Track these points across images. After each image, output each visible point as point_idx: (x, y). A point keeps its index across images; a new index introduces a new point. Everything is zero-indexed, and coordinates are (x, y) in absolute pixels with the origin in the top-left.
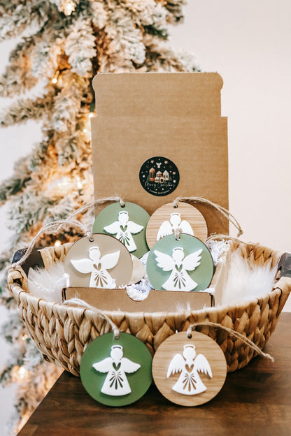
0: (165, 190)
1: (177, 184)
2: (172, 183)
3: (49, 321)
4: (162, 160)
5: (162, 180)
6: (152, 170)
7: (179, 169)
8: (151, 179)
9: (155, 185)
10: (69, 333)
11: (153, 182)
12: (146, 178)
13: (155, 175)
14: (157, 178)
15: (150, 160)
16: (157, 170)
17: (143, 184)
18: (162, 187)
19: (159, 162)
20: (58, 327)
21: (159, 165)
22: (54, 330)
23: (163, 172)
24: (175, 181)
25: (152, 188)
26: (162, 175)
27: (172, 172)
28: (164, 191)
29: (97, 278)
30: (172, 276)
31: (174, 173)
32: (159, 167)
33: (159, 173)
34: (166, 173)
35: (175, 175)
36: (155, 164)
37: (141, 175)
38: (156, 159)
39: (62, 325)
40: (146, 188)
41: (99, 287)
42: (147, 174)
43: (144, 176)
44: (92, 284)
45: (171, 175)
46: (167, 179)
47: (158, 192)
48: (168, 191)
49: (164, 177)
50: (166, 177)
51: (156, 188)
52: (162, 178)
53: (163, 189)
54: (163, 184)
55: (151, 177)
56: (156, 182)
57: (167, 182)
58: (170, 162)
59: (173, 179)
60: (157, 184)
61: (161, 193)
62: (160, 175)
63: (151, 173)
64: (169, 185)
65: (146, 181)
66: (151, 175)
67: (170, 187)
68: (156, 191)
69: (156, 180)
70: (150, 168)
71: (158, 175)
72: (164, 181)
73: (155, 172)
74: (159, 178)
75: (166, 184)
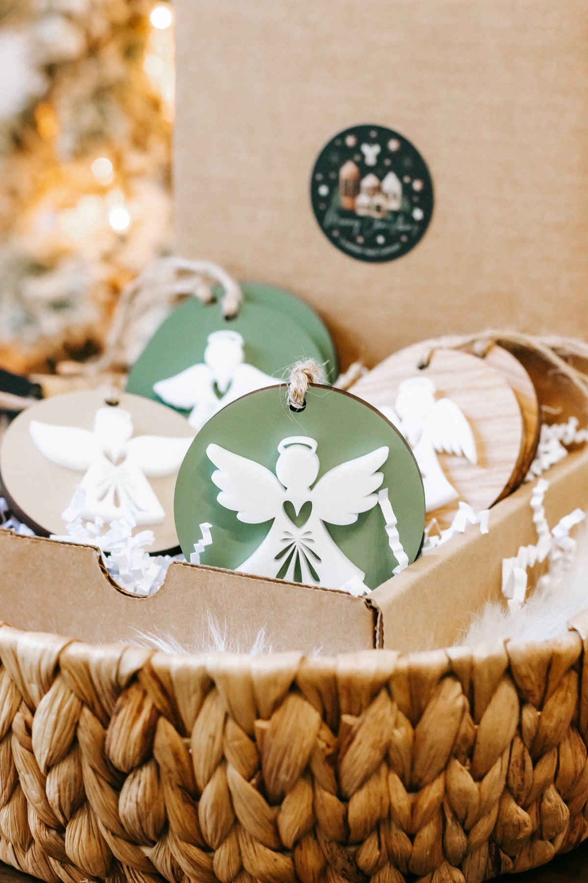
0: (389, 242)
1: (424, 224)
5: (378, 208)
6: (348, 170)
7: (435, 169)
8: (345, 202)
9: (356, 224)
11: (350, 214)
14: (363, 200)
15: (342, 136)
16: (364, 170)
18: (380, 232)
19: (371, 142)
21: (371, 152)
23: (381, 178)
24: (418, 214)
25: (347, 233)
27: (413, 178)
28: (383, 246)
31: (417, 185)
32: (371, 160)
33: (370, 181)
34: (392, 183)
36: (357, 149)
37: (315, 186)
38: (363, 133)
40: (327, 231)
42: (333, 184)
45: (407, 190)
46: (394, 205)
47: (364, 246)
48: (395, 247)
49: (386, 196)
50: (391, 196)
51: (361, 233)
52: (378, 200)
53: (381, 240)
54: (383, 220)
55: (346, 194)
56: (361, 212)
57: (395, 214)
58: (407, 146)
59: (413, 205)
60: (362, 219)
61: (373, 253)
62: (372, 188)
63: (346, 181)
64: (401, 227)
65: (328, 207)
66: (346, 187)
67: (404, 233)
68: (359, 245)
69: (360, 207)
70: (343, 163)
71: (366, 188)
72: (383, 211)
73: (357, 176)
74: (371, 201)
75: (390, 223)
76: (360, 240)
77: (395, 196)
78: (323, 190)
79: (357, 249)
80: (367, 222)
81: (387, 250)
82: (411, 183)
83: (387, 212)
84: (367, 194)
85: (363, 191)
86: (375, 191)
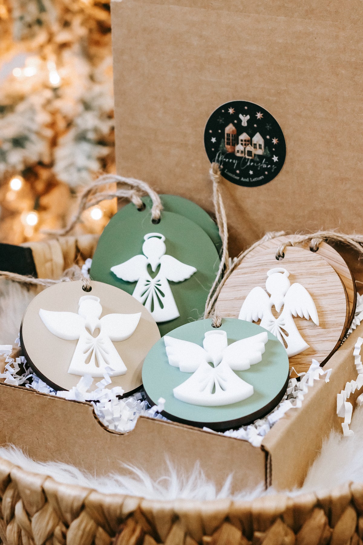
0: (256, 174)
1: (280, 165)
4: (252, 109)
5: (250, 153)
6: (230, 129)
7: (286, 132)
8: (228, 148)
9: (235, 162)
11: (232, 155)
13: (235, 141)
14: (239, 147)
15: (226, 107)
16: (240, 129)
18: (250, 168)
19: (245, 113)
21: (244, 119)
23: (252, 135)
24: (275, 159)
25: (230, 167)
26: (250, 142)
27: (272, 137)
28: (253, 176)
32: (244, 124)
33: (244, 136)
34: (258, 139)
36: (236, 116)
37: (207, 137)
38: (239, 106)
42: (220, 137)
43: (214, 140)
45: (268, 143)
46: (260, 152)
47: (240, 175)
48: (261, 178)
49: (255, 146)
50: (258, 146)
52: (249, 148)
53: (251, 172)
54: (252, 161)
55: (228, 144)
56: (239, 155)
57: (261, 157)
58: (267, 116)
59: (272, 154)
60: (239, 159)
61: (247, 180)
62: (245, 141)
63: (228, 135)
64: (265, 166)
65: (217, 150)
66: (228, 139)
67: (266, 169)
68: (237, 175)
69: (238, 151)
70: (227, 125)
71: (242, 140)
72: (253, 155)
73: (235, 133)
74: (245, 148)
75: (257, 163)
76: (238, 172)
77: (260, 145)
79: (236, 178)
80: (242, 161)
81: (255, 180)
82: (271, 140)
83: (255, 155)
84: (242, 144)
85: (240, 142)
86: (247, 143)
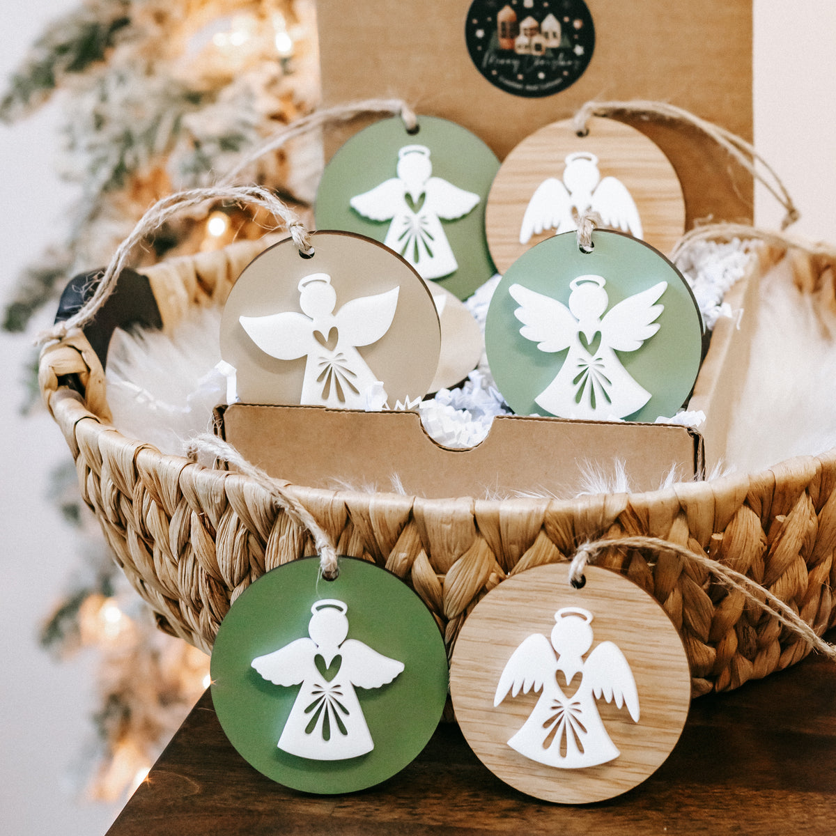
0: (550, 77)
1: (585, 60)
2: (571, 55)
3: (169, 518)
5: (538, 47)
6: (506, 14)
7: (596, 9)
8: (504, 43)
9: (516, 63)
10: (232, 559)
11: (510, 53)
12: (485, 41)
13: (514, 31)
14: (522, 40)
16: (522, 13)
17: (477, 58)
18: (540, 69)
20: (198, 538)
22: (185, 547)
24: (579, 50)
25: (508, 72)
26: (538, 30)
27: (572, 19)
28: (544, 81)
29: (327, 375)
30: (569, 369)
31: (577, 24)
32: (528, 4)
33: (528, 23)
34: (551, 23)
35: (579, 31)
37: (470, 30)
39: (212, 533)
40: (486, 72)
41: (332, 402)
42: (490, 28)
44: (310, 393)
45: (567, 29)
46: (554, 43)
47: (524, 82)
48: (557, 82)
49: (546, 35)
50: (551, 35)
51: (520, 71)
52: (537, 39)
53: (541, 76)
54: (543, 58)
55: (504, 36)
56: (521, 51)
57: (556, 51)
59: (574, 43)
60: (521, 57)
61: (535, 88)
62: (531, 29)
63: (503, 24)
64: (562, 63)
65: (485, 48)
66: (504, 29)
67: (565, 68)
68: (519, 82)
69: (520, 47)
70: (500, 8)
71: (525, 29)
72: (543, 49)
73: (515, 19)
74: (530, 41)
75: (551, 59)
76: (520, 77)
77: (554, 33)
78: (480, 34)
79: (519, 86)
80: (527, 60)
81: (549, 85)
82: (571, 23)
83: (547, 49)
84: (526, 35)
85: (522, 32)
86: (534, 31)
